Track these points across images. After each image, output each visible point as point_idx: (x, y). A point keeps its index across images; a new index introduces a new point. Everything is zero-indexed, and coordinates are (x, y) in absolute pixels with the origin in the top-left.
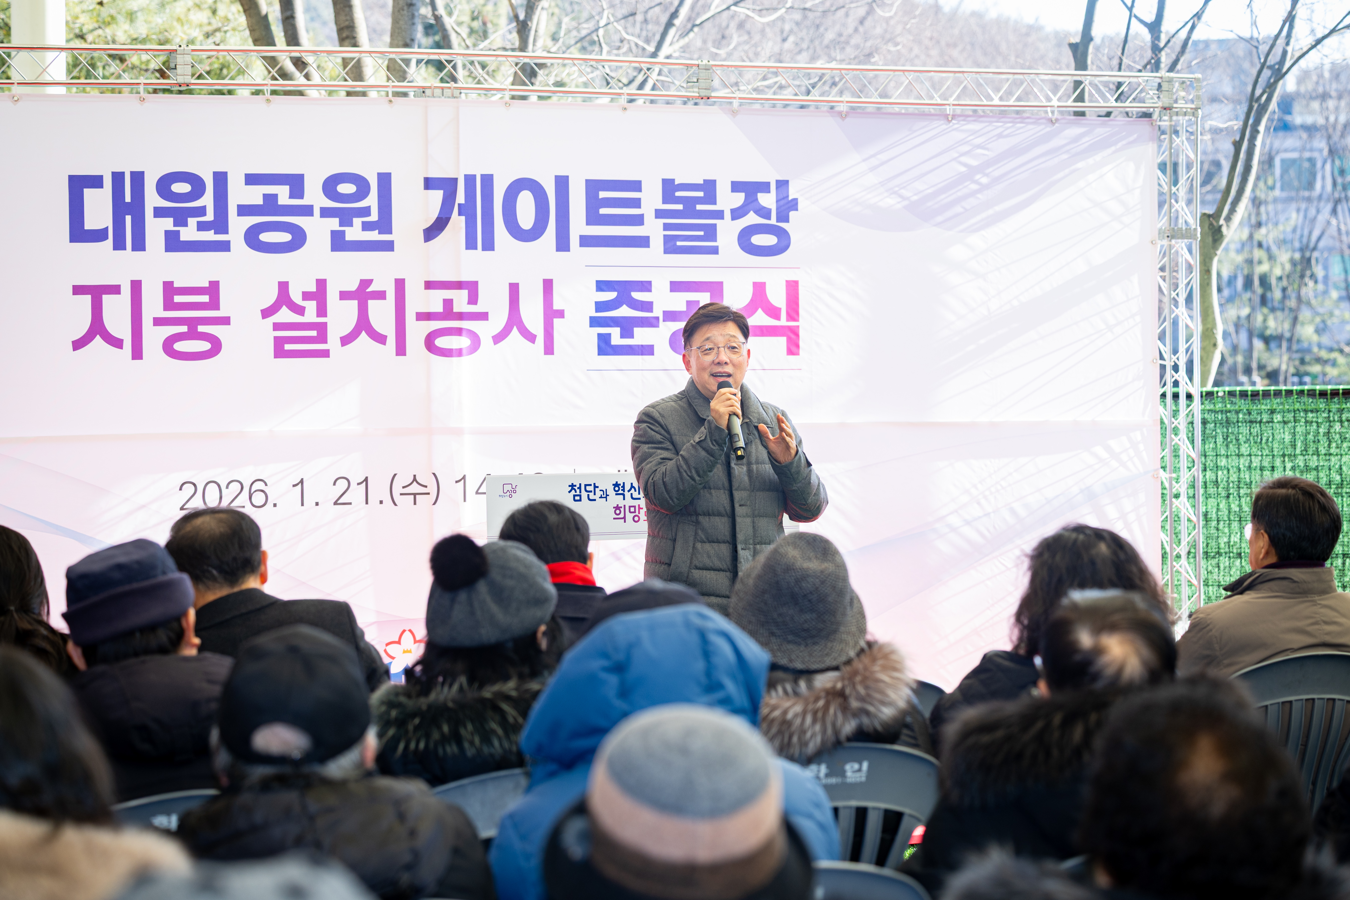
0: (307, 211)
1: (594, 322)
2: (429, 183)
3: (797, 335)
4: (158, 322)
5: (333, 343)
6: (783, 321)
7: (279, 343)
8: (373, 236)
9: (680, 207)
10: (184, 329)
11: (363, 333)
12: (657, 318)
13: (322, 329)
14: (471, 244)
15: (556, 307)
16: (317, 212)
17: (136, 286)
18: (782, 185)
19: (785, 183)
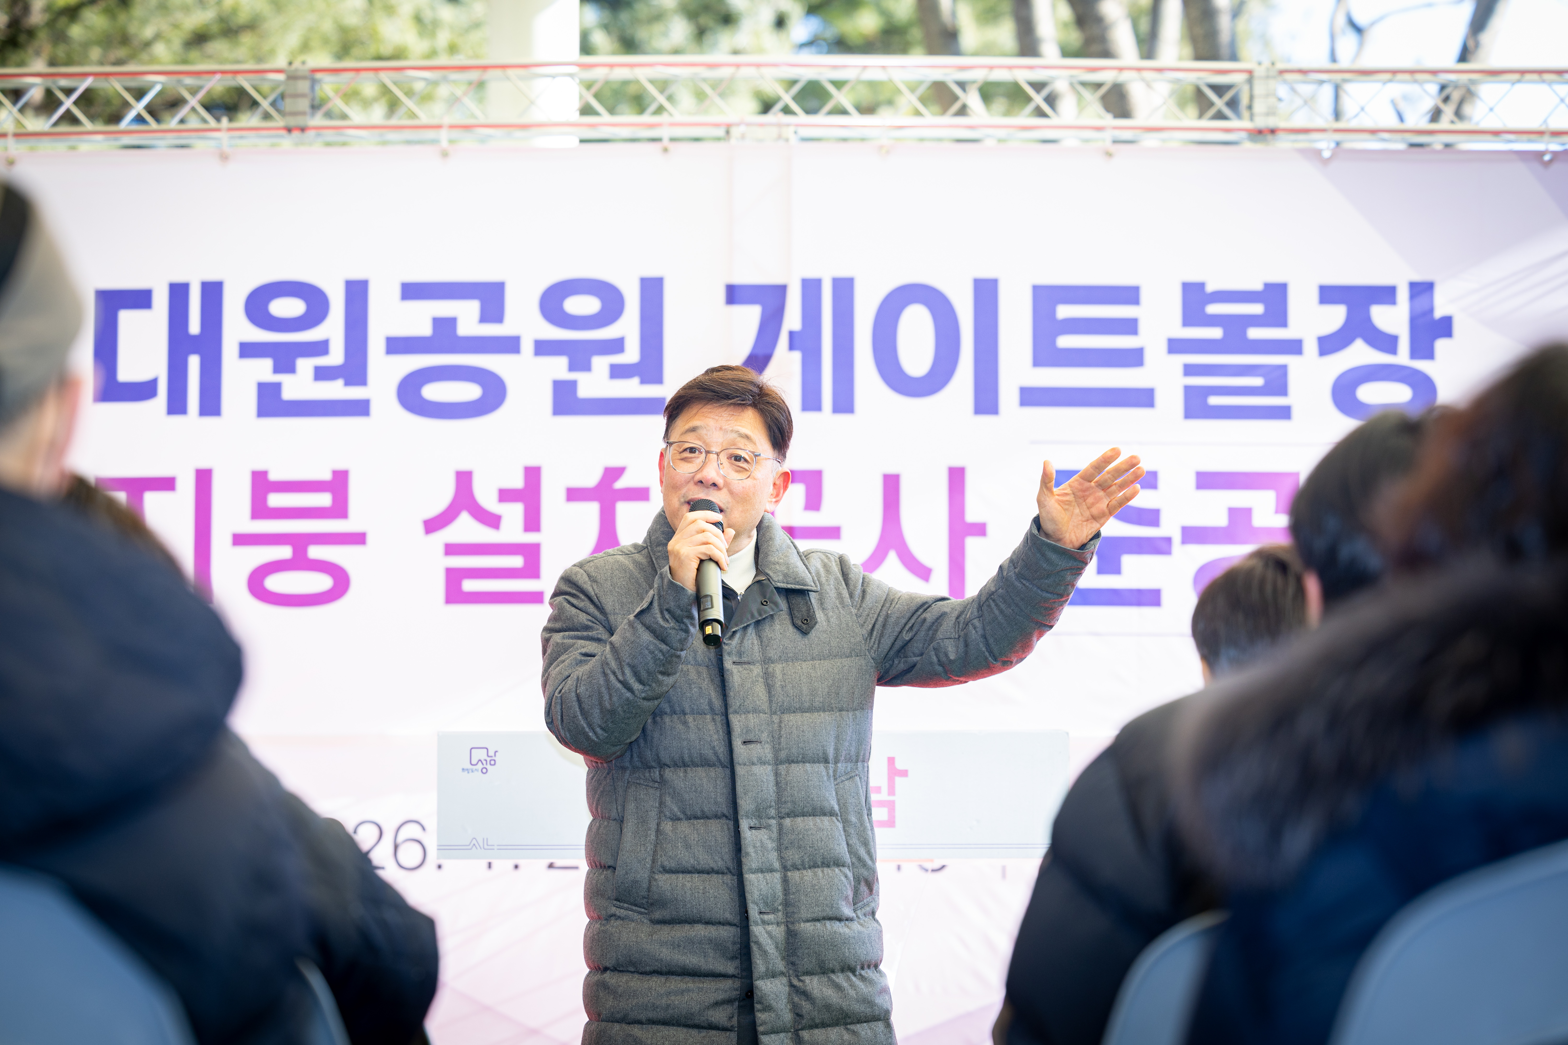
0: (511, 345)
2: (735, 294)
4: (240, 540)
5: (550, 578)
7: (454, 577)
8: (630, 389)
9: (1215, 333)
10: (285, 552)
12: (1169, 539)
13: (531, 555)
14: (810, 402)
15: (971, 516)
16: (527, 346)
17: (204, 479)
18: (1422, 290)
19: (1428, 287)
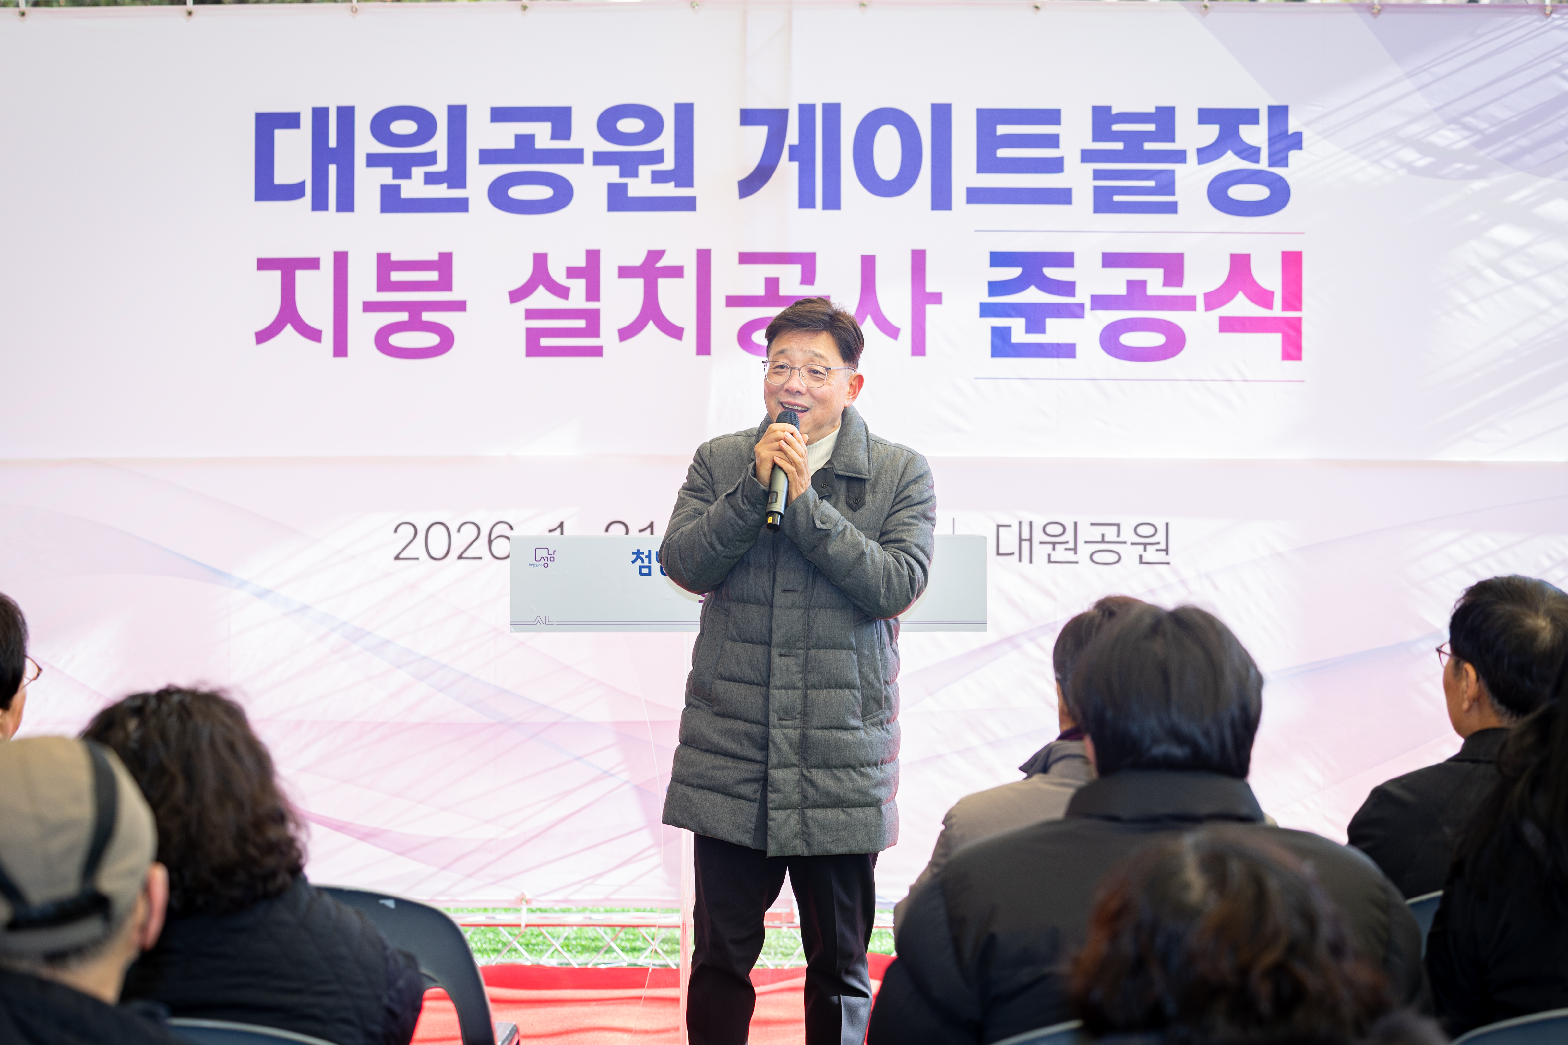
0: (576, 156)
1: (987, 310)
2: (748, 117)
3: (1299, 331)
4: (369, 307)
5: (608, 336)
6: (1277, 310)
7: (533, 336)
8: (668, 190)
9: (1119, 146)
10: (403, 316)
11: (651, 324)
12: (1082, 306)
13: (593, 318)
14: (806, 200)
15: (930, 288)
16: (588, 157)
17: (341, 260)
18: (1279, 114)
19: (1283, 110)
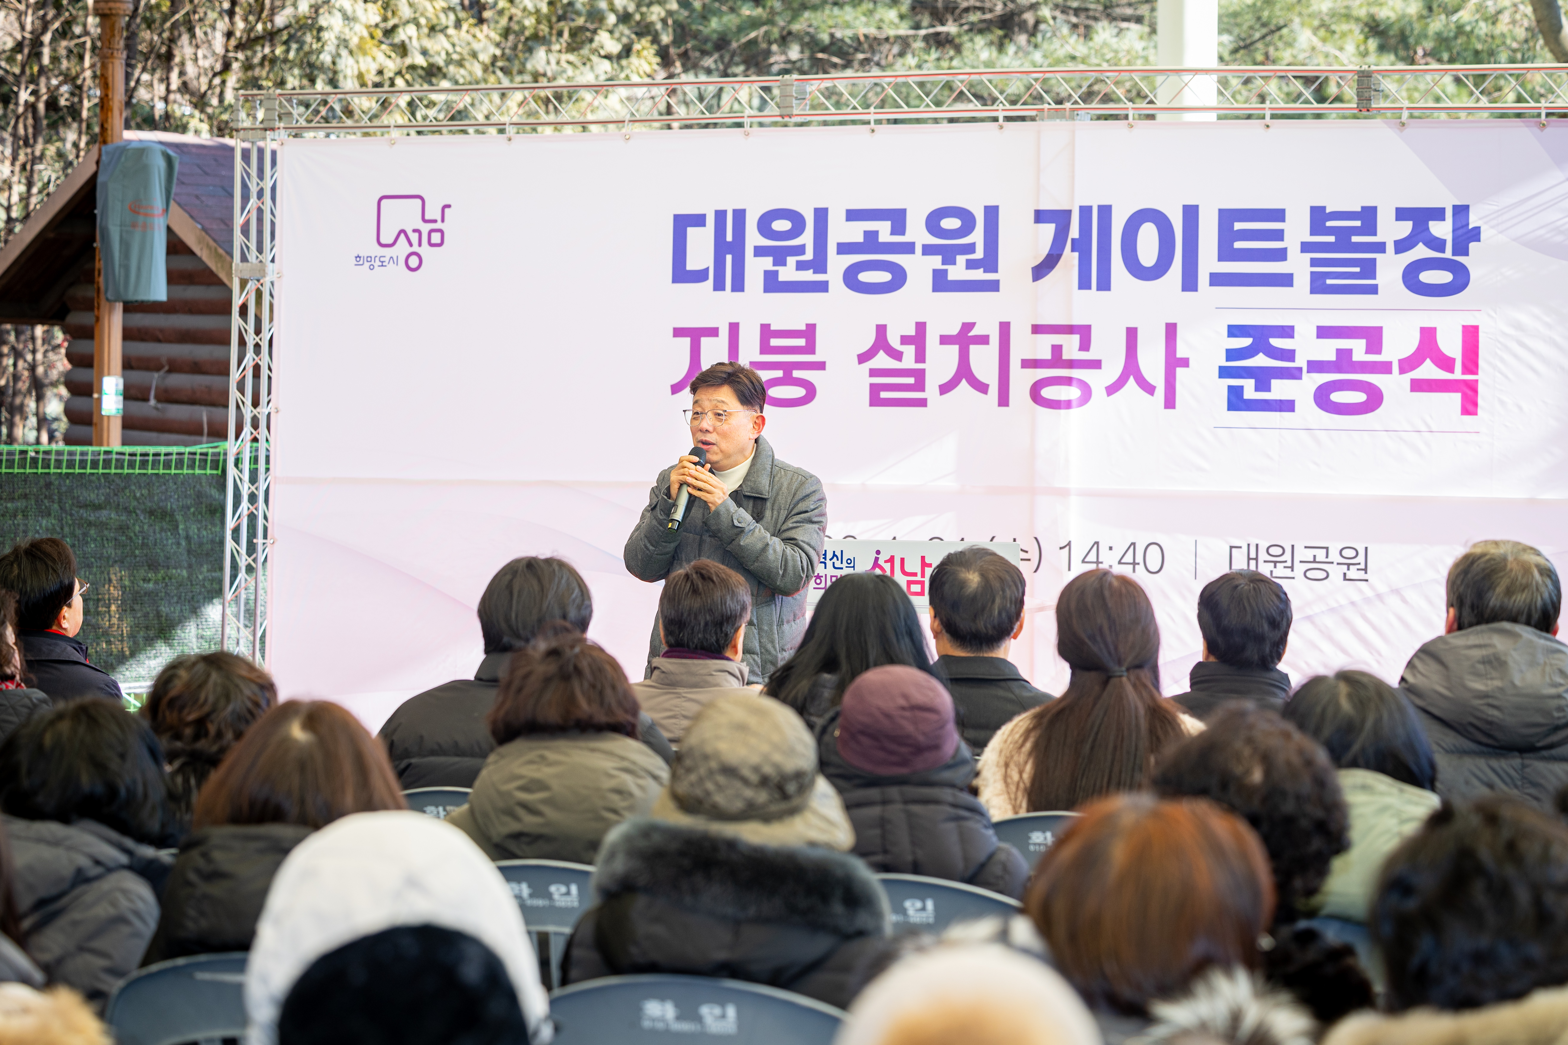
0: (909, 248)
1: (1224, 372)
2: (1040, 216)
3: (1475, 391)
5: (931, 391)
6: (1458, 374)
7: (875, 389)
8: (978, 275)
9: (1331, 239)
10: (779, 374)
11: (964, 381)
12: (1300, 369)
13: (920, 376)
14: (1084, 284)
15: (1179, 355)
16: (919, 249)
17: (734, 328)
18: (1461, 211)
19: (1466, 208)
